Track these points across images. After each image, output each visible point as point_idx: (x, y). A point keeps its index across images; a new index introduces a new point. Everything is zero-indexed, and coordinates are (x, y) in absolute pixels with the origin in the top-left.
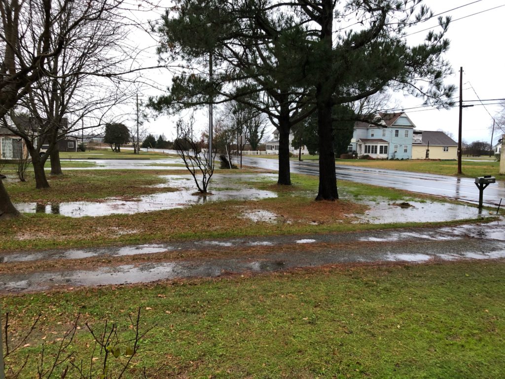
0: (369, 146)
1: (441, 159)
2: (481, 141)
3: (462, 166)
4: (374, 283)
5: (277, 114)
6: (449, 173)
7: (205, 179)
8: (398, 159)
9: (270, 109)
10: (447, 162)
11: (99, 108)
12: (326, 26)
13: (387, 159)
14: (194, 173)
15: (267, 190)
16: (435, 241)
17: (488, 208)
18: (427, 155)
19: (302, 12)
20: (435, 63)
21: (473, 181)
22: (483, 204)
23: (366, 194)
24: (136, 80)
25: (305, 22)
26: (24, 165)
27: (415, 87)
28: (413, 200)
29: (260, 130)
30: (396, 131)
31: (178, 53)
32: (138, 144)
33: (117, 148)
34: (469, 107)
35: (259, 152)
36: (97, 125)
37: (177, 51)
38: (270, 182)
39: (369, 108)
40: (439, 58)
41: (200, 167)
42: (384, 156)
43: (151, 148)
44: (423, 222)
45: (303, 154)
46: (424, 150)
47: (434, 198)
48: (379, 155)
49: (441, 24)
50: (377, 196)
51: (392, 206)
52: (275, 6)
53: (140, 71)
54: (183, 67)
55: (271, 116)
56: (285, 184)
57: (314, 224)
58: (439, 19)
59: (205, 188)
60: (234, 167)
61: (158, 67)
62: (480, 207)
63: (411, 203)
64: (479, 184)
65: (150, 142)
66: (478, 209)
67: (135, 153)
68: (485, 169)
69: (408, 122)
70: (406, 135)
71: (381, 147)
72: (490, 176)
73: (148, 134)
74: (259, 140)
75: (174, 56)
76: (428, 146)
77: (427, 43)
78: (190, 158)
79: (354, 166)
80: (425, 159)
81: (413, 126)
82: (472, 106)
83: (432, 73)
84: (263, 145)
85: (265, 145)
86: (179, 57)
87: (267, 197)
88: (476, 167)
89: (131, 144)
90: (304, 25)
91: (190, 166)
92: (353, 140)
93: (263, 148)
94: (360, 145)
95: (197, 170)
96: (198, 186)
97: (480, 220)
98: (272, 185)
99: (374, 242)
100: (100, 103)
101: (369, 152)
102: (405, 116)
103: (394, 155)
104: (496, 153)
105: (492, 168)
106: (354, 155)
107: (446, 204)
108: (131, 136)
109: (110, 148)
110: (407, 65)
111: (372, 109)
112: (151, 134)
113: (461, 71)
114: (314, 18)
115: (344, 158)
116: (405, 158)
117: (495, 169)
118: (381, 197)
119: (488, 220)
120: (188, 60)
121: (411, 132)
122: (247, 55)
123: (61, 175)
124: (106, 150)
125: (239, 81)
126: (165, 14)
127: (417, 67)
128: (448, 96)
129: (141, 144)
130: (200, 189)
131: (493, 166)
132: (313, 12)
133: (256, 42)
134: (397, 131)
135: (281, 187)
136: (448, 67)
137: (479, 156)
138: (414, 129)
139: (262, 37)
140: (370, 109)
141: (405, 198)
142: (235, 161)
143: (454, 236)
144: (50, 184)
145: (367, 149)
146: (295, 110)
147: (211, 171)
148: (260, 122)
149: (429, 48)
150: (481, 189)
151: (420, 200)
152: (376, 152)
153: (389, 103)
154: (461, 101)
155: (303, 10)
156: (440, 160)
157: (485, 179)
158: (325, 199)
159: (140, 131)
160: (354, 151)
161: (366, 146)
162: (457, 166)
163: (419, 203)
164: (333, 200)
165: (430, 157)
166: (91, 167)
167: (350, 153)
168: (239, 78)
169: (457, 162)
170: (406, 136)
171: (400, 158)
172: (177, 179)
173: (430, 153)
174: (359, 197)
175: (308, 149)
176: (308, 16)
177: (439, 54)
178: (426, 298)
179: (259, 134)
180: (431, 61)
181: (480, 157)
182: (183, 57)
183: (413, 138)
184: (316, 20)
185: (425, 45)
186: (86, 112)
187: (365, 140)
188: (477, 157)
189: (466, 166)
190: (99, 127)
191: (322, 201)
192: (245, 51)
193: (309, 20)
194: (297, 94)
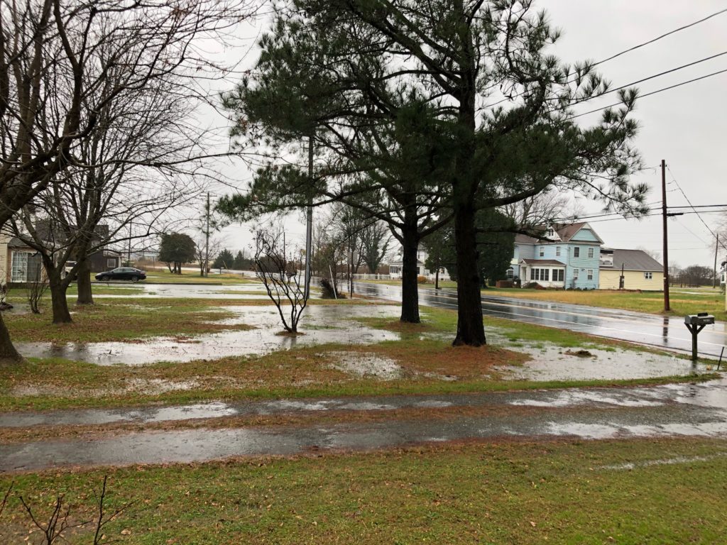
0: (537, 270)
1: (642, 289)
2: (701, 265)
3: (670, 300)
4: (527, 466)
5: (400, 221)
6: (652, 310)
7: (294, 313)
8: (579, 289)
9: (391, 214)
10: (651, 294)
11: (150, 212)
12: (466, 100)
13: (563, 289)
14: (278, 304)
15: (385, 329)
16: (623, 407)
17: (706, 361)
18: (622, 284)
19: (432, 83)
20: (617, 152)
21: (682, 321)
22: (699, 355)
23: (528, 339)
24: (196, 172)
25: (438, 96)
26: (40, 291)
27: (593, 186)
28: (595, 348)
29: (381, 244)
30: (575, 248)
31: (261, 137)
32: (207, 262)
33: (177, 268)
34: (677, 216)
35: (379, 275)
36: (145, 234)
37: (259, 133)
38: (390, 319)
39: (536, 216)
40: (624, 145)
41: (287, 295)
42: (559, 284)
43: (225, 268)
44: (607, 379)
45: (442, 279)
46: (617, 275)
47: (626, 345)
48: (549, 283)
49: (624, 101)
50: (544, 340)
51: (564, 356)
52: (396, 74)
53: (201, 159)
54: (267, 156)
55: (392, 224)
56: (411, 322)
57: (448, 379)
58: (621, 93)
59: (294, 326)
60: (341, 296)
61: (227, 154)
62: (695, 358)
63: (592, 351)
64: (691, 326)
65: (226, 261)
66: (691, 362)
67: (202, 275)
68: (705, 305)
69: (592, 236)
70: (591, 255)
71: (555, 271)
72: (706, 314)
73: (221, 249)
74: (380, 258)
75: (255, 141)
76: (623, 271)
77: (605, 125)
78: (275, 281)
79: (514, 297)
80: (618, 290)
81: (599, 242)
82: (681, 214)
83: (615, 166)
84: (386, 265)
85: (388, 266)
86: (262, 142)
87: (383, 339)
88: (693, 302)
89: (197, 263)
90: (435, 101)
91: (274, 295)
92: (514, 261)
93: (386, 270)
94: (524, 269)
95: (284, 300)
96: (284, 322)
97: (694, 379)
98: (392, 323)
99: (531, 407)
100: (152, 204)
101: (537, 279)
102: (589, 228)
103: (574, 284)
104: (722, 282)
105: (715, 304)
106: (515, 283)
107: (644, 353)
108: (197, 252)
109: (167, 268)
110: (580, 155)
111: (541, 217)
112: (228, 249)
113: (663, 165)
114: (449, 91)
115: (502, 287)
116: (590, 287)
117: (720, 306)
118: (550, 342)
119: (704, 378)
120: (274, 146)
121: (597, 251)
122: (359, 140)
123: (91, 305)
124: (162, 271)
125: (346, 175)
126: (241, 83)
127: (594, 157)
128: (639, 199)
129: (211, 263)
130: (287, 327)
131: (717, 301)
132: (448, 83)
133: (372, 122)
134: (577, 249)
135: (405, 325)
136: (636, 159)
137: (698, 286)
138: (601, 246)
139: (378, 116)
140: (538, 218)
141: (584, 344)
142: (344, 288)
143: (652, 400)
144: (72, 317)
145: (535, 274)
146: (425, 217)
147: (306, 301)
148: (381, 234)
149: (607, 132)
150: (695, 332)
151: (606, 347)
152: (547, 279)
153: (564, 210)
154: (665, 208)
155: (434, 80)
156: (640, 290)
157: (700, 317)
158: (467, 344)
159: (211, 244)
160: (516, 277)
161: (533, 270)
162: (663, 300)
163: (604, 352)
164: (478, 346)
165: (626, 287)
166: (137, 294)
167: (510, 280)
168: (347, 171)
169: (663, 294)
170: (589, 257)
171: (582, 288)
172: (258, 313)
173: (625, 280)
174: (517, 342)
175: (448, 272)
176: (442, 88)
177: (623, 141)
178: (600, 491)
179: (380, 251)
180: (613, 150)
181: (699, 288)
182: (268, 142)
183: (601, 259)
184: (451, 93)
185: (602, 128)
186: (132, 216)
187: (531, 262)
188: (695, 288)
189: (677, 301)
190: (148, 237)
191: (462, 347)
192: (356, 135)
193: (442, 94)
194: (430, 194)
